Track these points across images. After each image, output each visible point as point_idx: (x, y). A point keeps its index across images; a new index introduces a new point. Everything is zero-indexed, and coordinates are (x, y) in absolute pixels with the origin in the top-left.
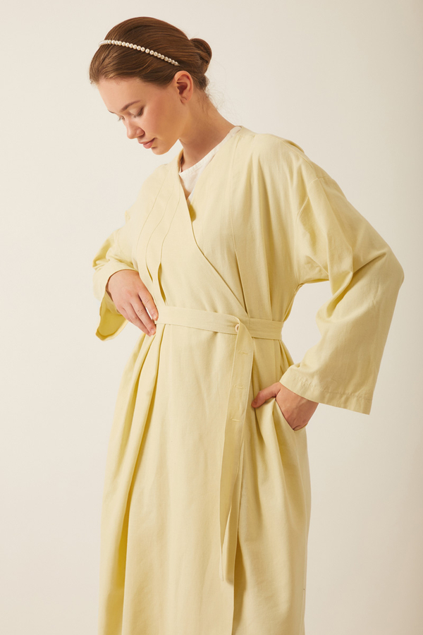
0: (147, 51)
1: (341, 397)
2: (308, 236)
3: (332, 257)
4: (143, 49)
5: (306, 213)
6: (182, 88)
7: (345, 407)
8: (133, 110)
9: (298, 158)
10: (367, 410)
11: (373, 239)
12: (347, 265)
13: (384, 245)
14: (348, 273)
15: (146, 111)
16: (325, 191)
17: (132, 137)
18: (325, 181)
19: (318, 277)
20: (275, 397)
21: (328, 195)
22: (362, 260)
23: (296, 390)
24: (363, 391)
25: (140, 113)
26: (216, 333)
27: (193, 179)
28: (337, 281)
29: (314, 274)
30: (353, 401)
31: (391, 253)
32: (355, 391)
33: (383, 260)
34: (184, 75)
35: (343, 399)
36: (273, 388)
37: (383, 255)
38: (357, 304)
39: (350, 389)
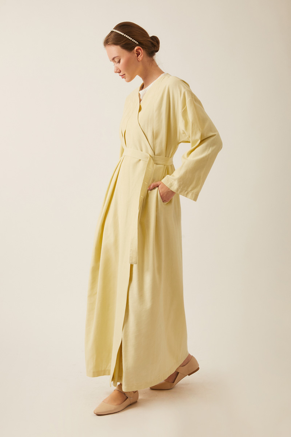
0: (125, 35)
1: (185, 192)
2: (184, 122)
3: (192, 132)
4: (123, 34)
5: (185, 112)
6: (138, 54)
7: (186, 196)
8: (117, 60)
9: (185, 88)
10: (195, 199)
11: (212, 128)
12: (198, 137)
13: (216, 131)
14: (198, 140)
15: (122, 61)
16: (194, 104)
17: (116, 72)
18: (195, 100)
19: (187, 140)
20: (158, 187)
21: (195, 107)
22: (205, 136)
23: (168, 185)
24: (195, 191)
25: (119, 62)
26: (140, 160)
27: (144, 95)
28: (193, 143)
29: (185, 139)
30: (190, 194)
31: (219, 135)
32: (191, 190)
33: (214, 137)
34: (139, 49)
35: (186, 193)
36: (158, 183)
37: (215, 135)
38: (200, 154)
39: (190, 189)
